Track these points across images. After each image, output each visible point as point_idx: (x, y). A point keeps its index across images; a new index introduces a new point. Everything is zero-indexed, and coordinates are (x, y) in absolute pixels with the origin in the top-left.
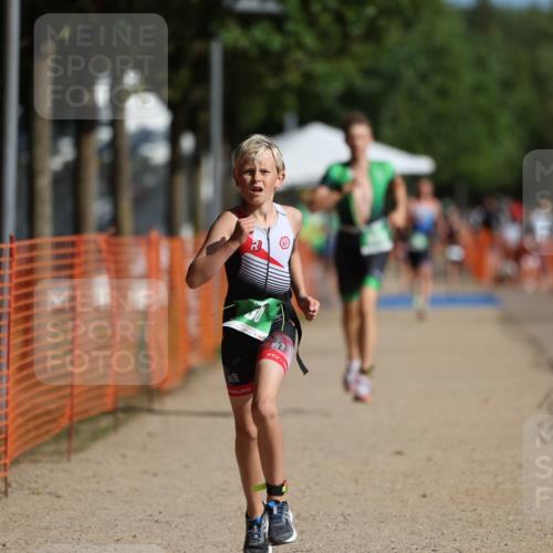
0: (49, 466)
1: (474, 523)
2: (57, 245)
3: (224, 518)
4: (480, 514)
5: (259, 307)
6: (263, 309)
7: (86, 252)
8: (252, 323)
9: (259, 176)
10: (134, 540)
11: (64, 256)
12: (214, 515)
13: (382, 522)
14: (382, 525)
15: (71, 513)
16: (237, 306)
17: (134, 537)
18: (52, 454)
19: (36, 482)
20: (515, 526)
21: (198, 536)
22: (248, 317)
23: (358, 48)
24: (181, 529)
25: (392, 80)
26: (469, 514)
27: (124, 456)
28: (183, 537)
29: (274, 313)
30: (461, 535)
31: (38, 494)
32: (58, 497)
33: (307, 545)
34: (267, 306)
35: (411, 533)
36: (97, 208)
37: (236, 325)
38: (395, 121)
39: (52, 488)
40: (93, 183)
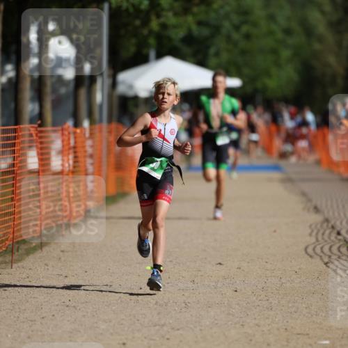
1: (267, 308)
3: (110, 304)
4: (271, 303)
5: (157, 161)
6: (159, 163)
7: (22, 136)
8: (153, 169)
9: (166, 96)
10: (53, 318)
11: (8, 139)
12: (103, 302)
13: (209, 307)
14: (210, 309)
15: (13, 300)
16: (147, 160)
17: (53, 315)
20: (294, 309)
21: (94, 316)
22: (151, 165)
23: (195, 9)
24: (83, 311)
25: (216, 29)
26: (264, 303)
27: (46, 265)
28: (84, 316)
29: (165, 165)
30: (259, 315)
32: (5, 290)
33: (163, 322)
34: (161, 161)
35: (229, 314)
36: (30, 108)
37: (145, 169)
38: (217, 54)
40: (27, 92)
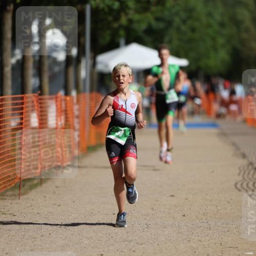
0: (10, 201)
1: (207, 228)
2: (14, 99)
4: (210, 224)
5: (121, 130)
6: (123, 132)
7: (27, 102)
8: (118, 137)
10: (50, 236)
11: (17, 104)
13: (165, 228)
14: (165, 229)
16: (113, 128)
17: (50, 234)
18: (12, 196)
19: (4, 209)
20: (227, 229)
21: (79, 234)
23: (153, 8)
24: (71, 231)
25: (169, 23)
26: (205, 224)
27: (45, 197)
28: (72, 234)
30: (201, 233)
31: (5, 214)
32: (14, 215)
33: (130, 238)
34: (125, 130)
35: (179, 233)
36: (33, 82)
37: (112, 137)
38: (170, 42)
39: (11, 212)
40: (30, 70)
